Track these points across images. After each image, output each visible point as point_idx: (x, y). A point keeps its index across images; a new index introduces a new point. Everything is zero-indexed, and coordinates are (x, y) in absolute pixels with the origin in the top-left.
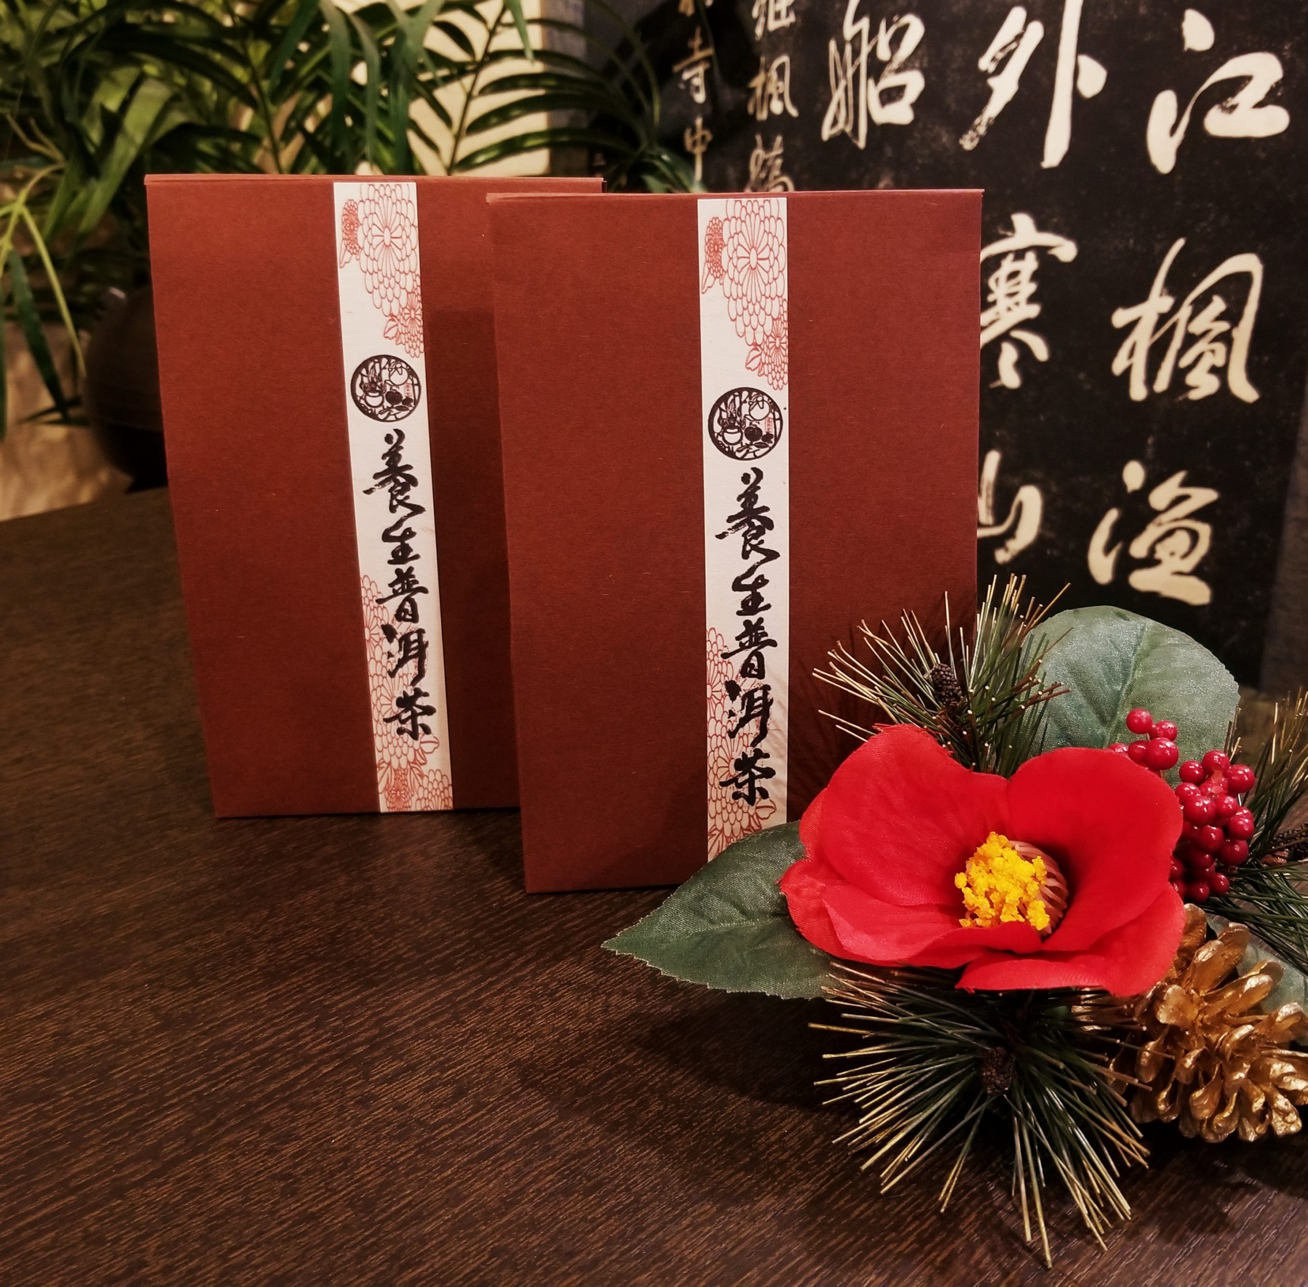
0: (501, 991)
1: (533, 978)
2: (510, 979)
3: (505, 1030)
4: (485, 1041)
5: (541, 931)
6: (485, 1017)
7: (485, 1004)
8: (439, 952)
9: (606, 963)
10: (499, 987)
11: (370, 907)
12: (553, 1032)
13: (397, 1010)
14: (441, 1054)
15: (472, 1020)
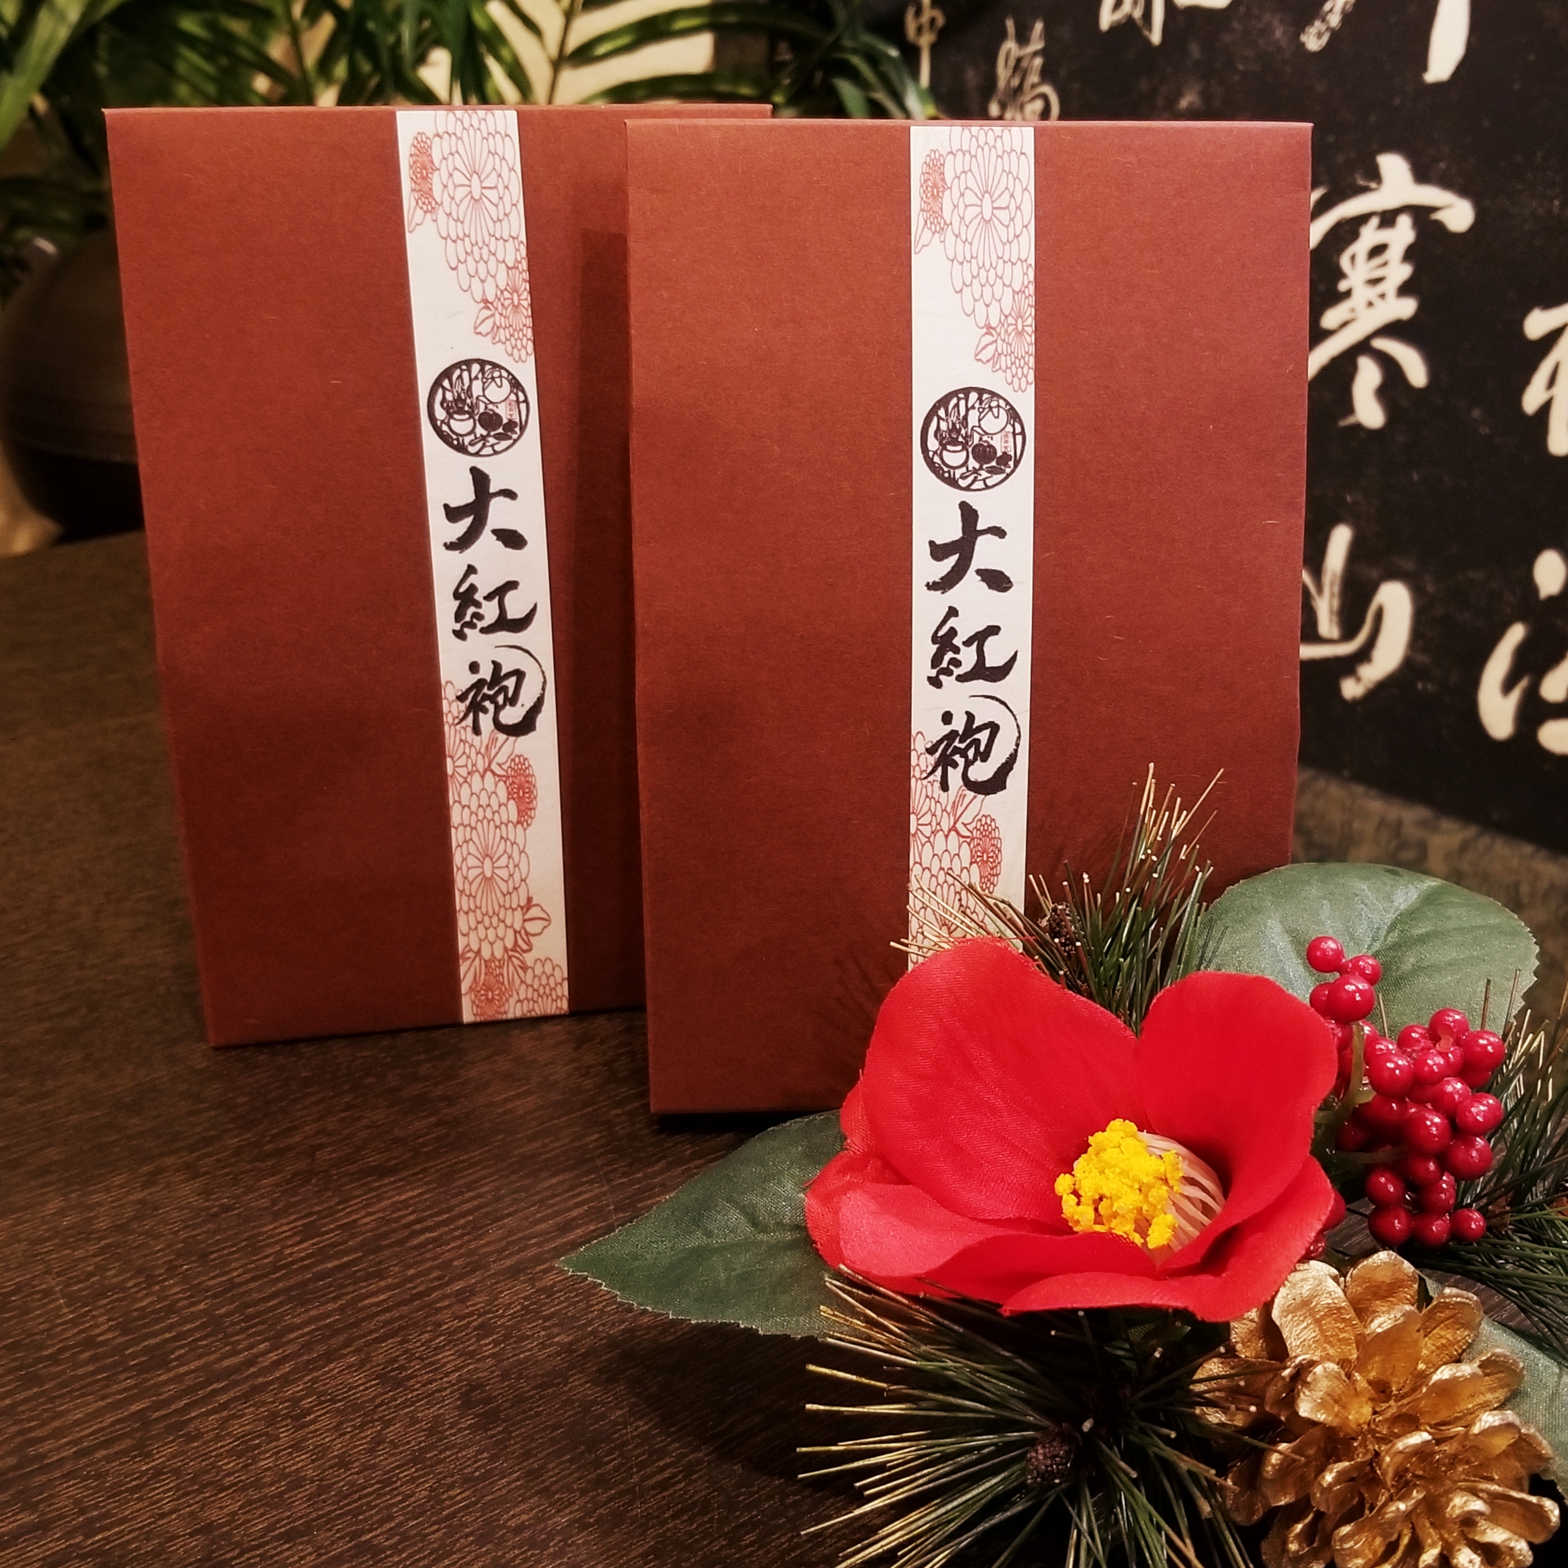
0: (224, 1406)
1: (280, 1389)
2: (245, 1387)
3: (207, 1472)
4: (170, 1489)
5: (322, 1310)
6: (186, 1448)
7: (191, 1427)
8: (154, 1335)
9: (402, 1368)
10: (223, 1398)
11: (79, 1253)
12: (279, 1481)
13: (56, 1428)
14: (95, 1507)
15: (163, 1453)
